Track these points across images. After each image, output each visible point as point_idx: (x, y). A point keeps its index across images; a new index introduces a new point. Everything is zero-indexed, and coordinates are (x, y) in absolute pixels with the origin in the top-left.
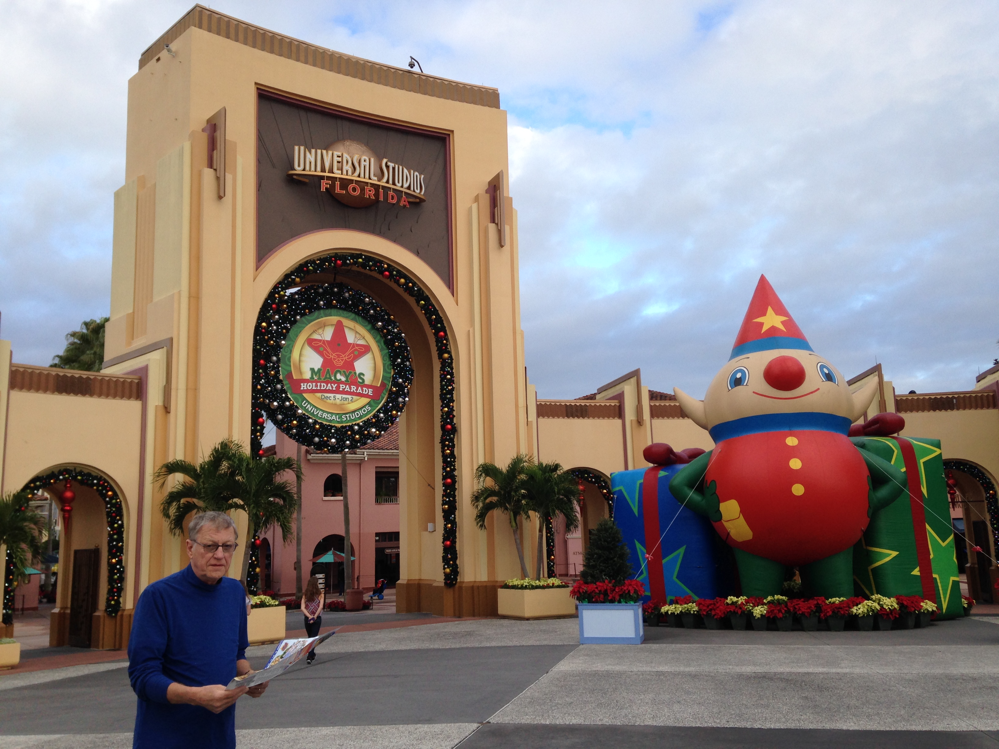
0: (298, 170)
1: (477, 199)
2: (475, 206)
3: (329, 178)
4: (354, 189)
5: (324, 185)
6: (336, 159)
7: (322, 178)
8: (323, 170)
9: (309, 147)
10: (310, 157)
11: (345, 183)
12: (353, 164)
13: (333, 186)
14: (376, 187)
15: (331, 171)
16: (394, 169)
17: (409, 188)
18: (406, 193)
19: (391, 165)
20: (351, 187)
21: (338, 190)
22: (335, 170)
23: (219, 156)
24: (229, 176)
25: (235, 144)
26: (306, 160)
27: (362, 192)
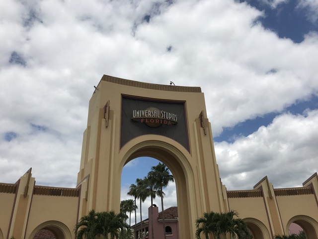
0: (134, 117)
1: (195, 120)
2: (195, 123)
3: (144, 118)
4: (152, 121)
5: (142, 121)
6: (146, 112)
8: (142, 116)
10: (138, 113)
11: (149, 119)
13: (145, 120)
14: (160, 119)
15: (144, 116)
17: (171, 119)
18: (170, 121)
19: (164, 112)
21: (147, 122)
22: (146, 116)
23: (107, 114)
24: (110, 121)
25: (113, 111)
26: (137, 114)
27: (155, 121)
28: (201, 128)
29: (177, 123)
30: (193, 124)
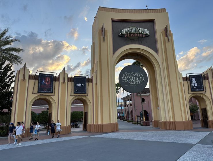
0: (120, 33)
1: (162, 33)
2: (162, 34)
3: (127, 34)
4: (132, 35)
8: (125, 32)
11: (130, 34)
12: (132, 30)
15: (127, 32)
16: (141, 29)
17: (145, 33)
18: (144, 34)
19: (140, 29)
21: (129, 36)
23: (103, 33)
24: (106, 37)
25: (107, 31)
26: (122, 31)
27: (134, 35)
28: (166, 38)
29: (149, 35)
30: (160, 35)
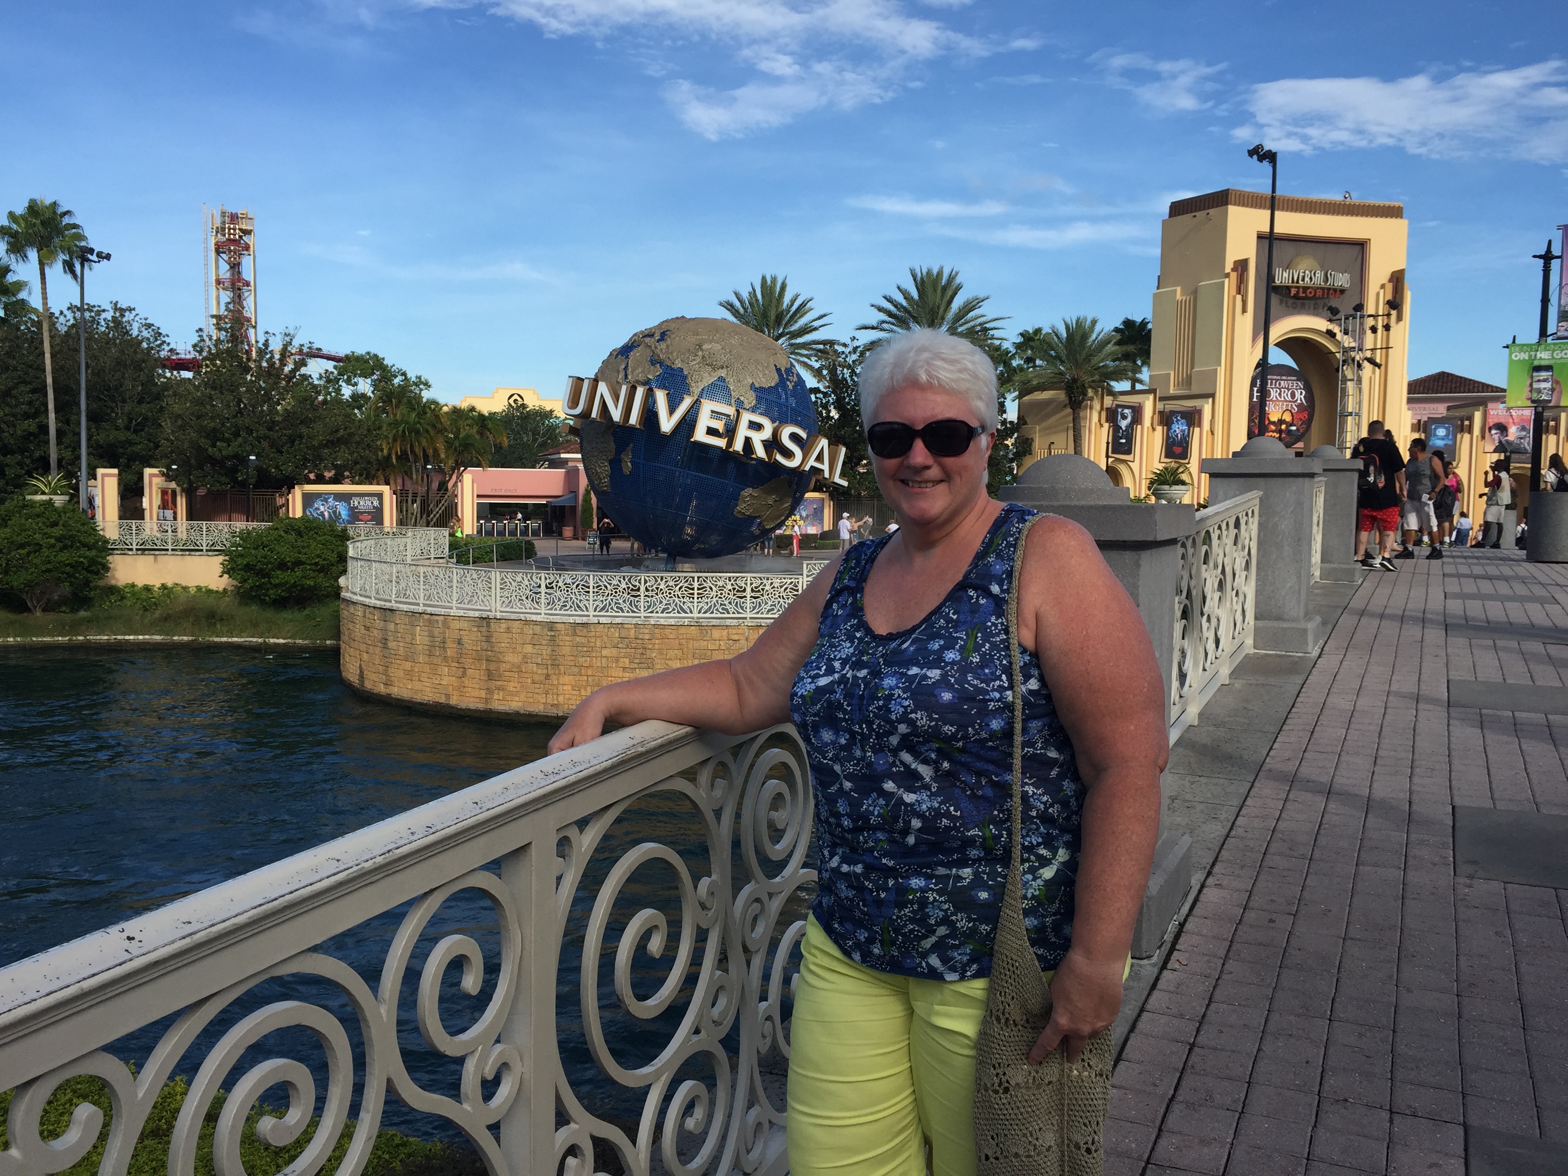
0: (1278, 282)
1: (1384, 286)
2: (1382, 292)
3: (1296, 287)
5: (1293, 291)
6: (1301, 274)
7: (1292, 287)
8: (1293, 282)
9: (1284, 270)
10: (1285, 275)
11: (1305, 289)
12: (1311, 275)
13: (1298, 292)
14: (1323, 289)
15: (1298, 282)
16: (1334, 274)
18: (1340, 290)
20: (1309, 291)
21: (1301, 293)
22: (1300, 282)
23: (1245, 288)
26: (1284, 277)
27: (1314, 293)
29: (1345, 290)
30: (1379, 295)
